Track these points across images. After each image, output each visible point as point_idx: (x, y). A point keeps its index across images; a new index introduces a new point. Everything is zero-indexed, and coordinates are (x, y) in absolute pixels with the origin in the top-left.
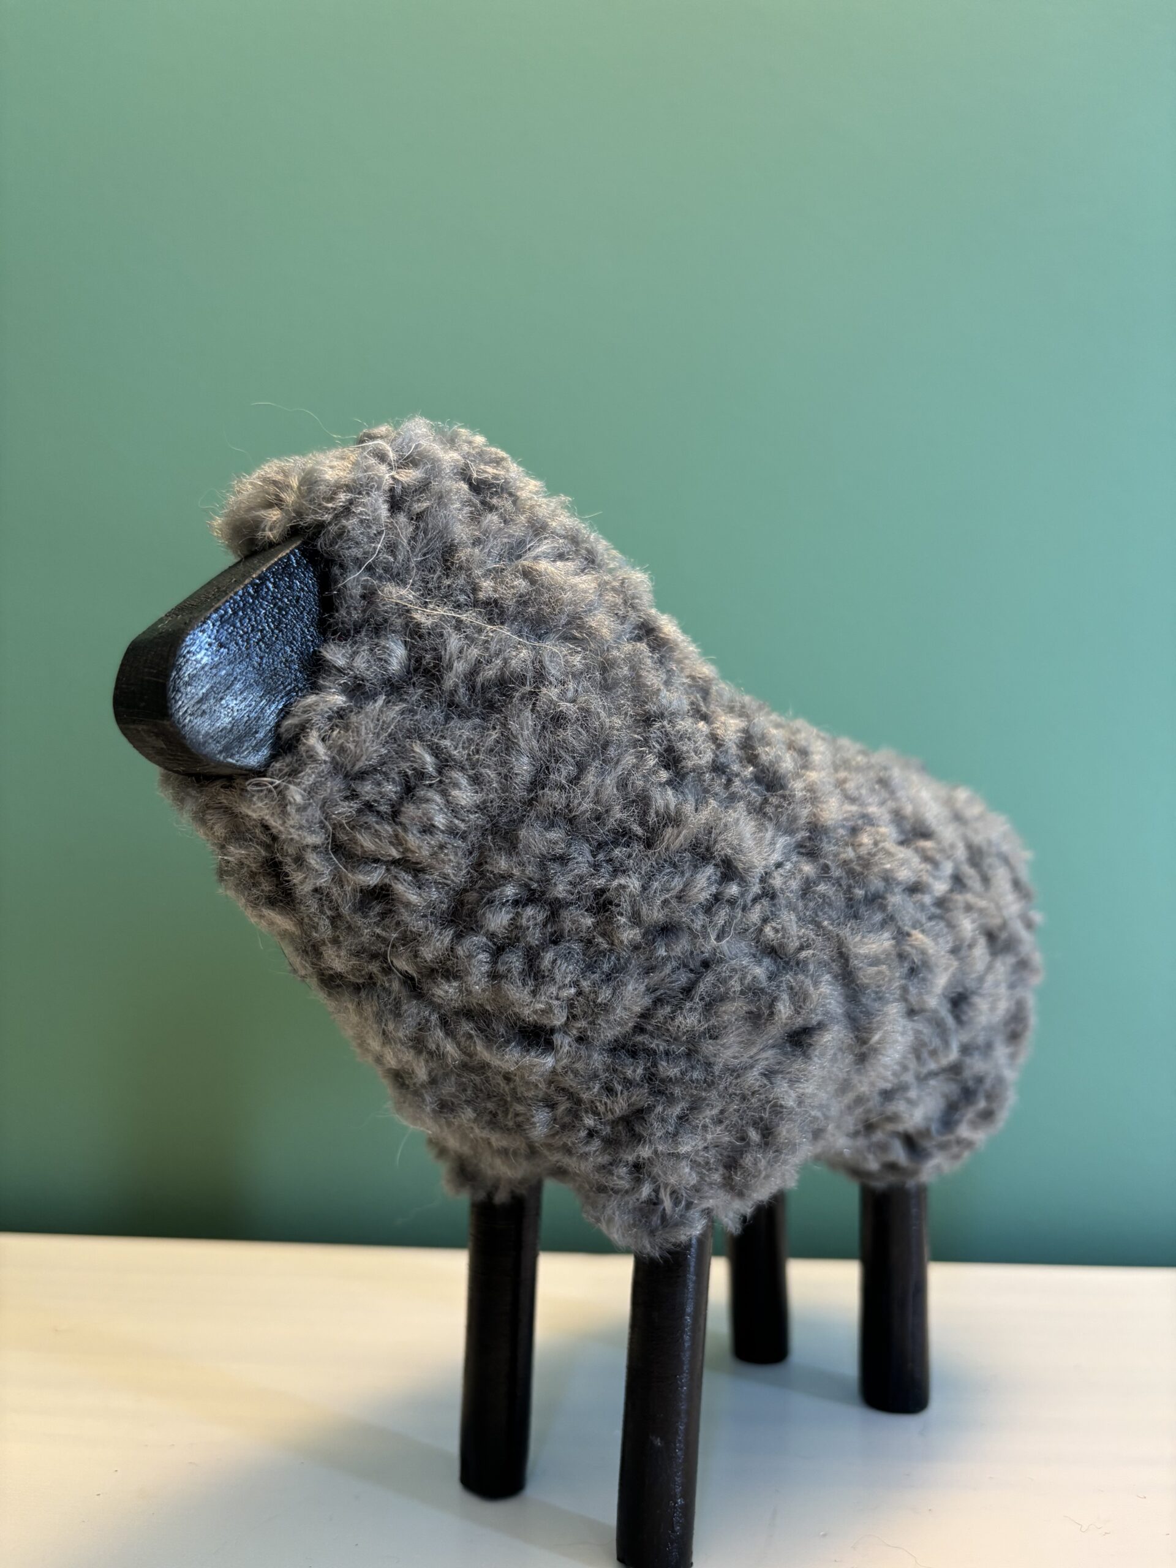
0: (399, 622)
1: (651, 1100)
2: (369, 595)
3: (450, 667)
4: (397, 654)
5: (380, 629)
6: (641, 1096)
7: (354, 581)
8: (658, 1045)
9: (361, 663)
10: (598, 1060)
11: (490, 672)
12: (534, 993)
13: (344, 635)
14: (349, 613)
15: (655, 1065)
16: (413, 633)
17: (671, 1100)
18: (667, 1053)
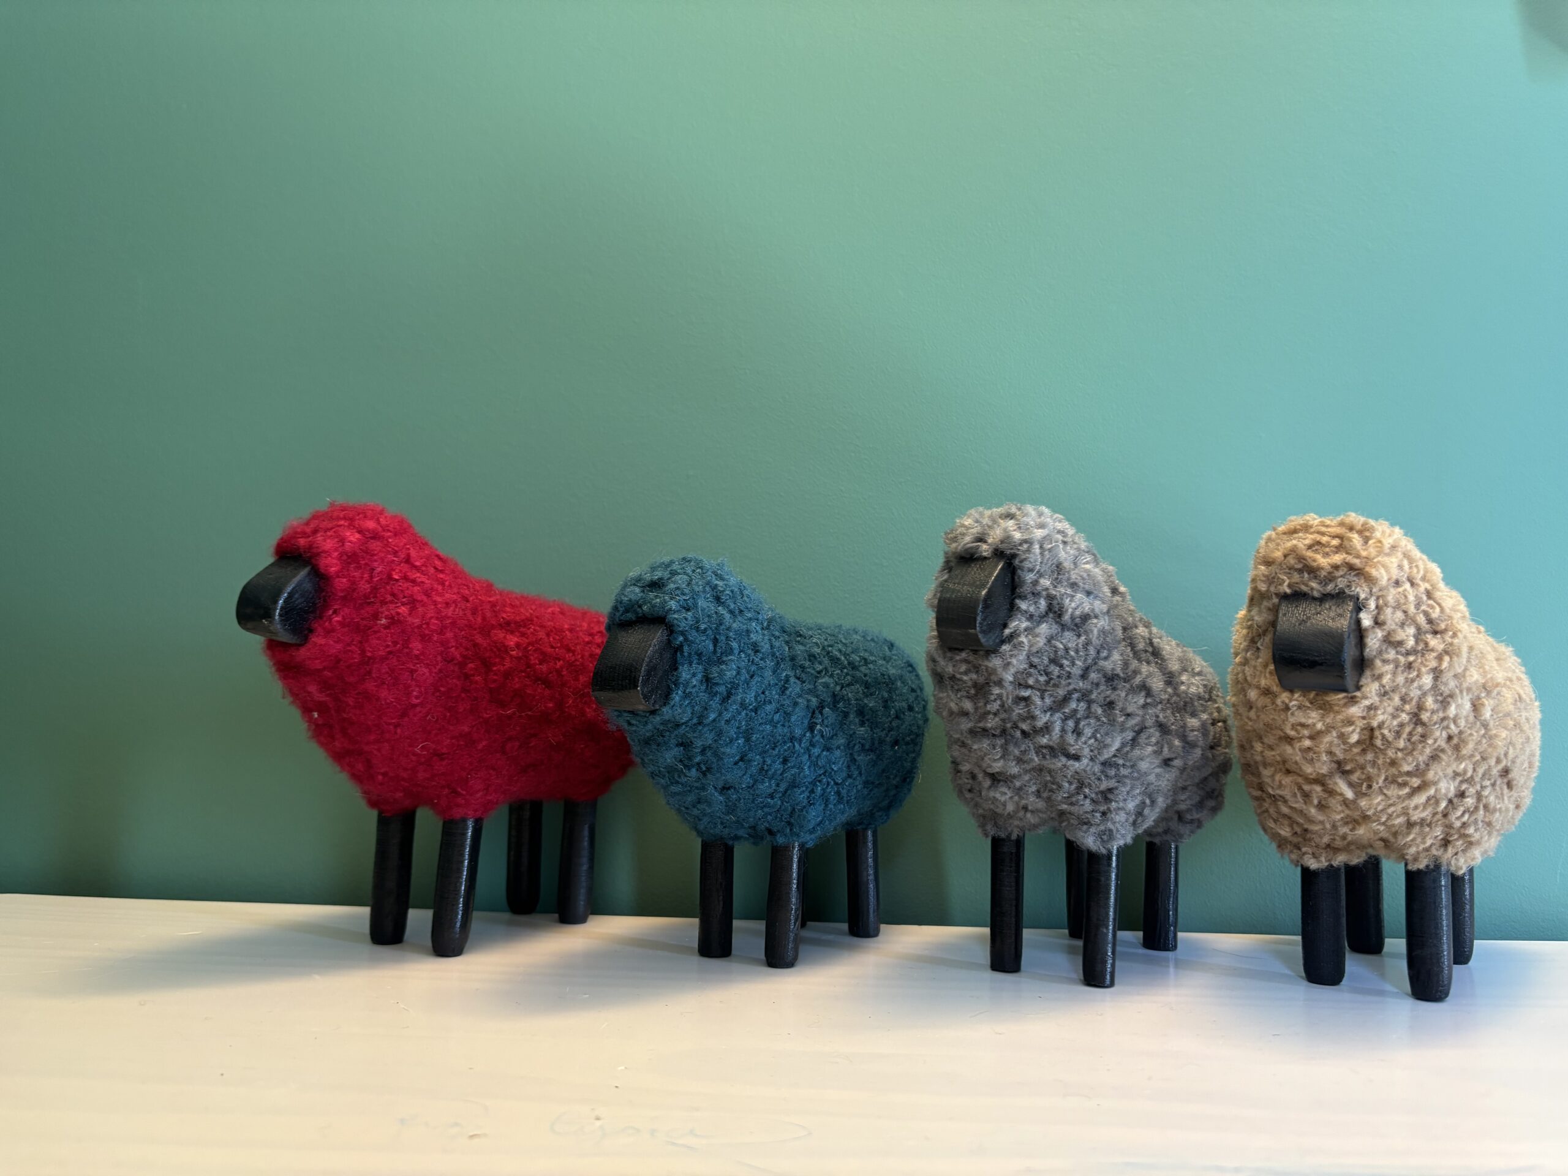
0: (1044, 593)
1: (1116, 784)
2: (1035, 583)
3: (1067, 610)
4: (1043, 603)
5: (1036, 595)
6: (1112, 783)
7: (1029, 577)
8: (1121, 762)
9: (1032, 609)
10: (1097, 768)
11: (1078, 613)
12: (1076, 740)
13: (1023, 598)
14: (1027, 589)
15: (1118, 770)
16: (1050, 598)
17: (1124, 784)
18: (1124, 765)
